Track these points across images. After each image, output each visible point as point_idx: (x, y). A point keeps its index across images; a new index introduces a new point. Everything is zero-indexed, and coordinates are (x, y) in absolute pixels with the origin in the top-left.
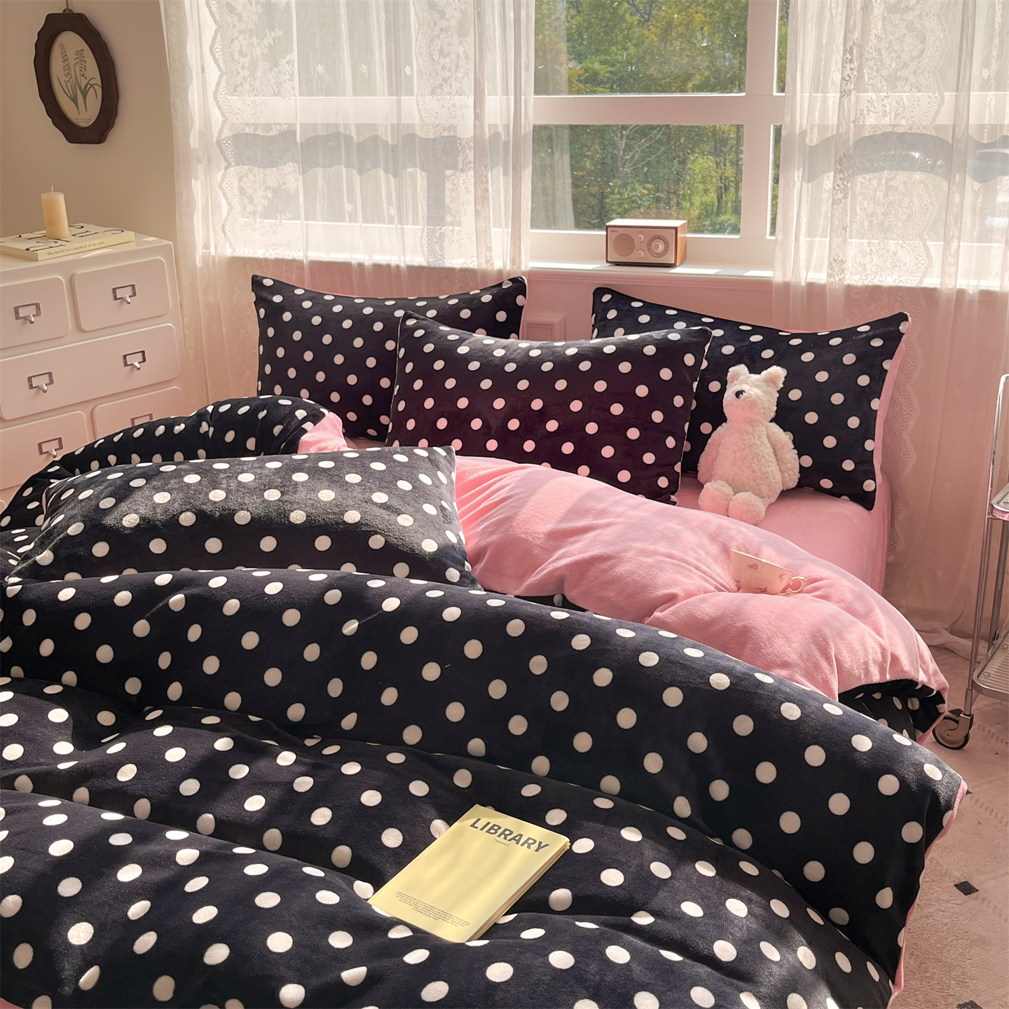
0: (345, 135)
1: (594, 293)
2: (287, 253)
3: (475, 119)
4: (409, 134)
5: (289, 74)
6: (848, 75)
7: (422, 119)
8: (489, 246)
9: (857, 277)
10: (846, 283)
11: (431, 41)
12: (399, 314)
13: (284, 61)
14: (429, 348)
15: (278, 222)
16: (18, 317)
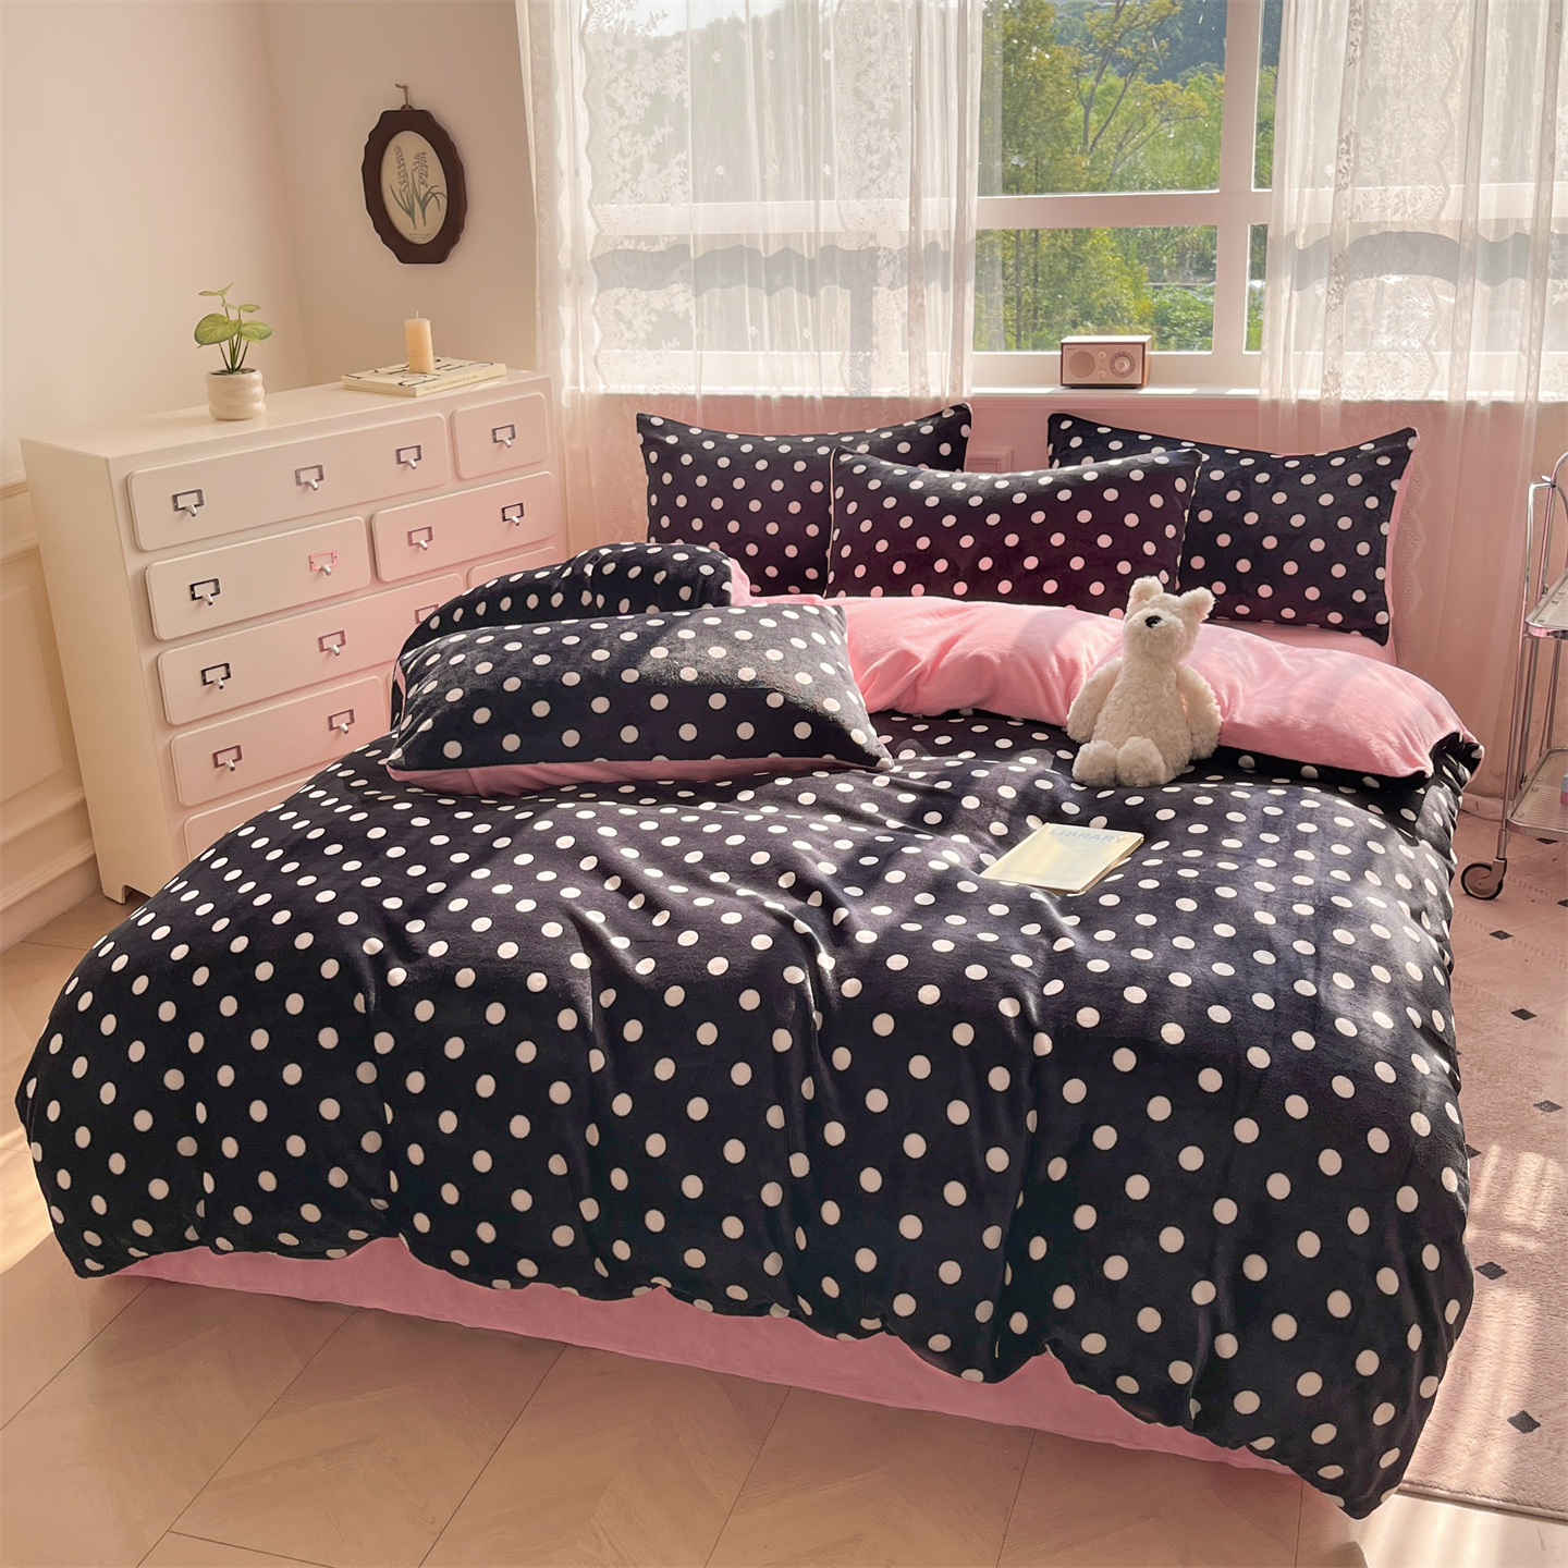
0: (749, 248)
1: (1048, 422)
2: (675, 387)
3: (911, 224)
4: (829, 245)
5: (680, 176)
6: (1345, 168)
7: (844, 226)
8: (925, 370)
9: (1354, 392)
10: (1342, 399)
11: (857, 136)
12: (823, 451)
13: (674, 161)
14: (874, 484)
15: (663, 352)
16: (399, 462)
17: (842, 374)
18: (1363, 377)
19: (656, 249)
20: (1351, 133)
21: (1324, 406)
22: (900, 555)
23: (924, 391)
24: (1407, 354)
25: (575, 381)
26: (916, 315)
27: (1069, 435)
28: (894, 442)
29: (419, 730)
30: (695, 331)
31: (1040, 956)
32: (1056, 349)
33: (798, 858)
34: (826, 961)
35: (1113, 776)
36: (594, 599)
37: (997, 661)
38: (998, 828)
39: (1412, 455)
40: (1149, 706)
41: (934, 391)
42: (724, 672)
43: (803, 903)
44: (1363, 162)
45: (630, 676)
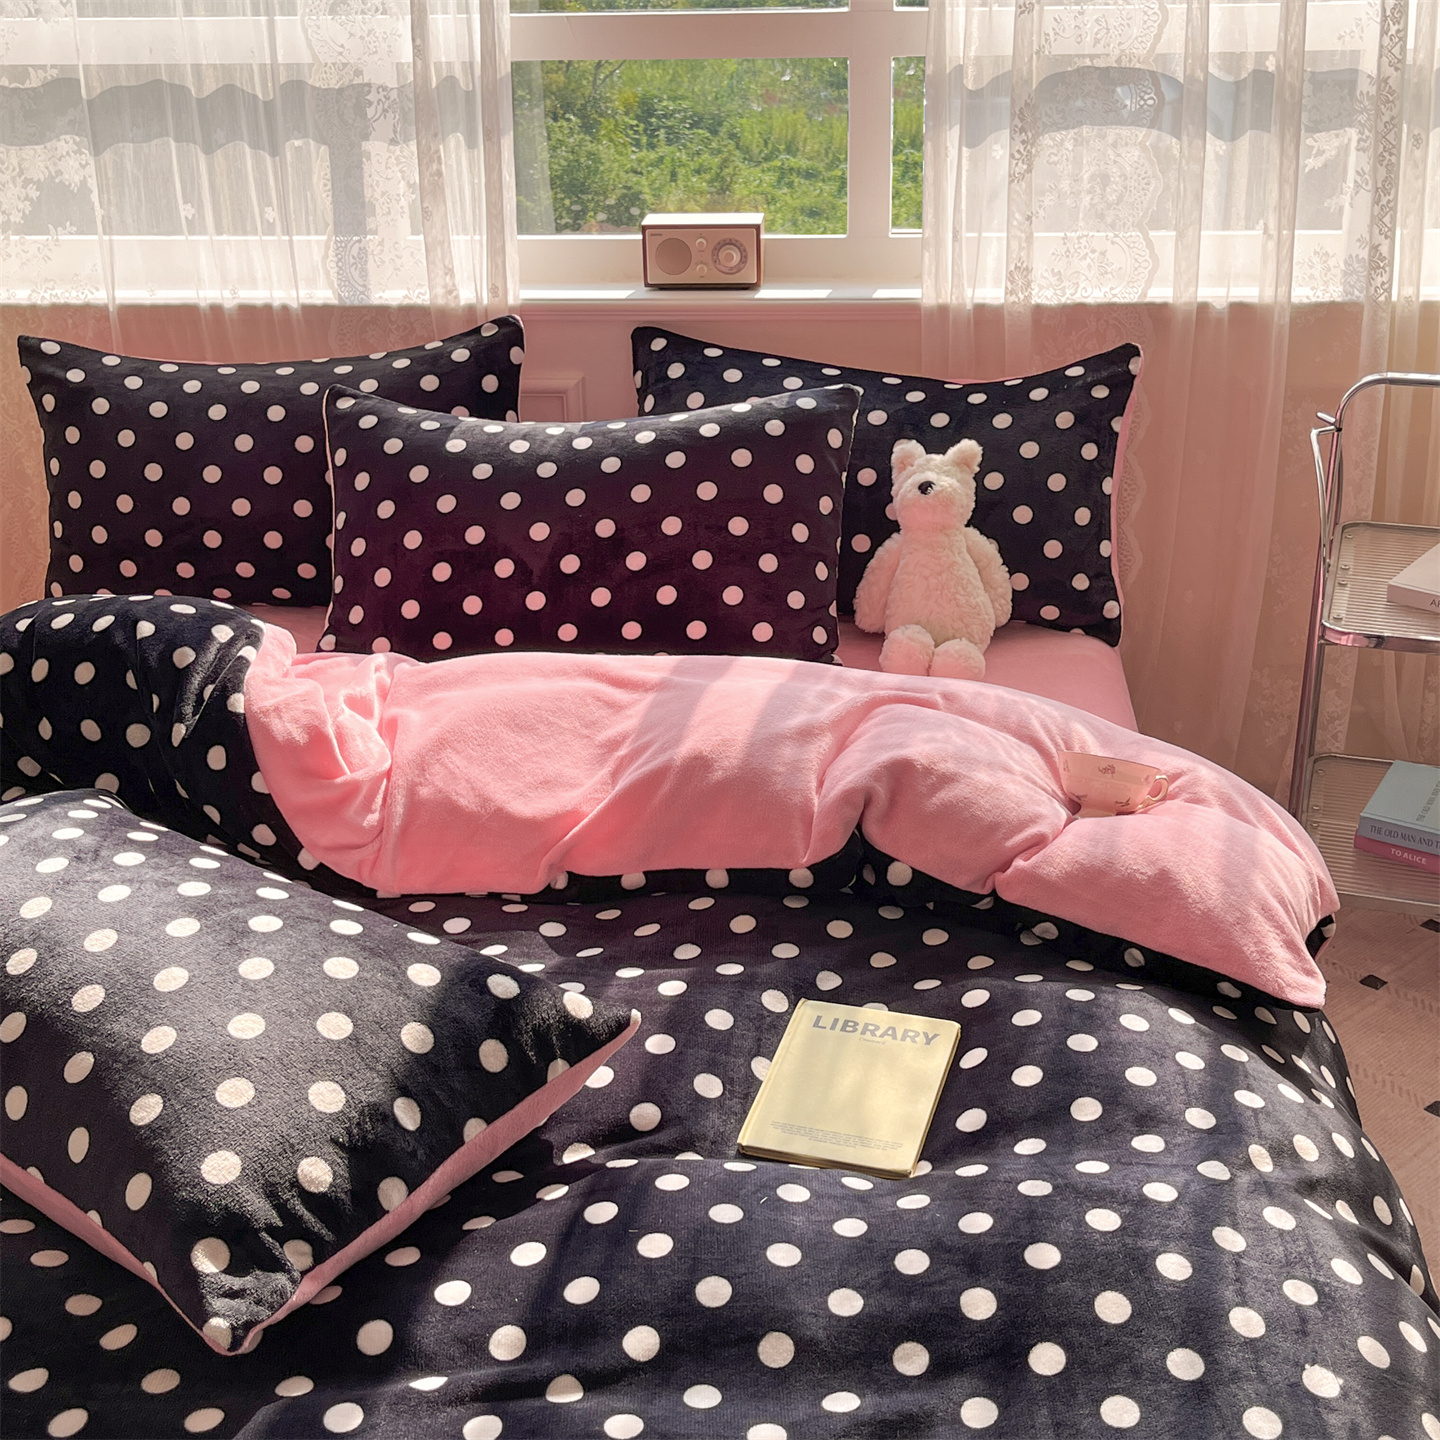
0: (172, 86)
1: (632, 337)
2: (74, 293)
4: (293, 81)
7: (314, 54)
8: (450, 267)
9: (1049, 293)
10: (1033, 302)
12: (309, 388)
14: (393, 446)
17: (327, 273)
18: (1059, 272)
19: (27, 85)
21: (1010, 313)
22: (441, 553)
23: (451, 298)
26: (431, 188)
27: (664, 359)
28: (413, 375)
30: (99, 213)
39: (1136, 382)
41: (466, 296)
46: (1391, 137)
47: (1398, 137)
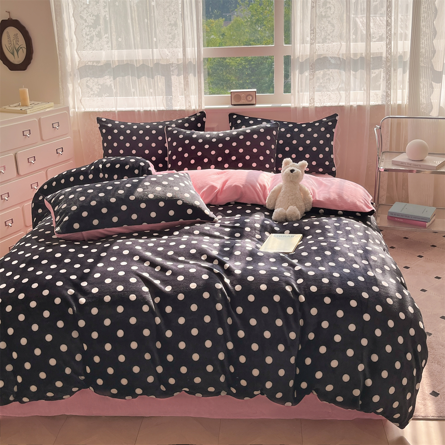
0: (131, 64)
1: (229, 115)
2: (108, 109)
3: (183, 56)
4: (157, 63)
5: (106, 42)
6: (313, 38)
7: (161, 57)
8: (190, 101)
9: (318, 104)
10: (315, 106)
12: (161, 127)
13: (104, 37)
14: (181, 136)
15: (103, 98)
16: (24, 135)
17: (163, 103)
18: (320, 99)
19: (100, 65)
20: (314, 28)
21: (310, 108)
22: (192, 158)
23: (190, 108)
24: (333, 92)
25: (74, 108)
26: (187, 84)
27: (236, 119)
28: (183, 123)
29: (64, 220)
30: (114, 91)
31: (292, 272)
32: (229, 94)
33: (206, 250)
34: (227, 281)
35: (285, 218)
36: (104, 175)
37: (242, 187)
38: (258, 236)
39: (337, 122)
40: (293, 196)
41: (193, 107)
42: (162, 194)
43: (212, 264)
44: (317, 36)
45: (132, 198)
46: (389, 69)
47: (391, 69)
